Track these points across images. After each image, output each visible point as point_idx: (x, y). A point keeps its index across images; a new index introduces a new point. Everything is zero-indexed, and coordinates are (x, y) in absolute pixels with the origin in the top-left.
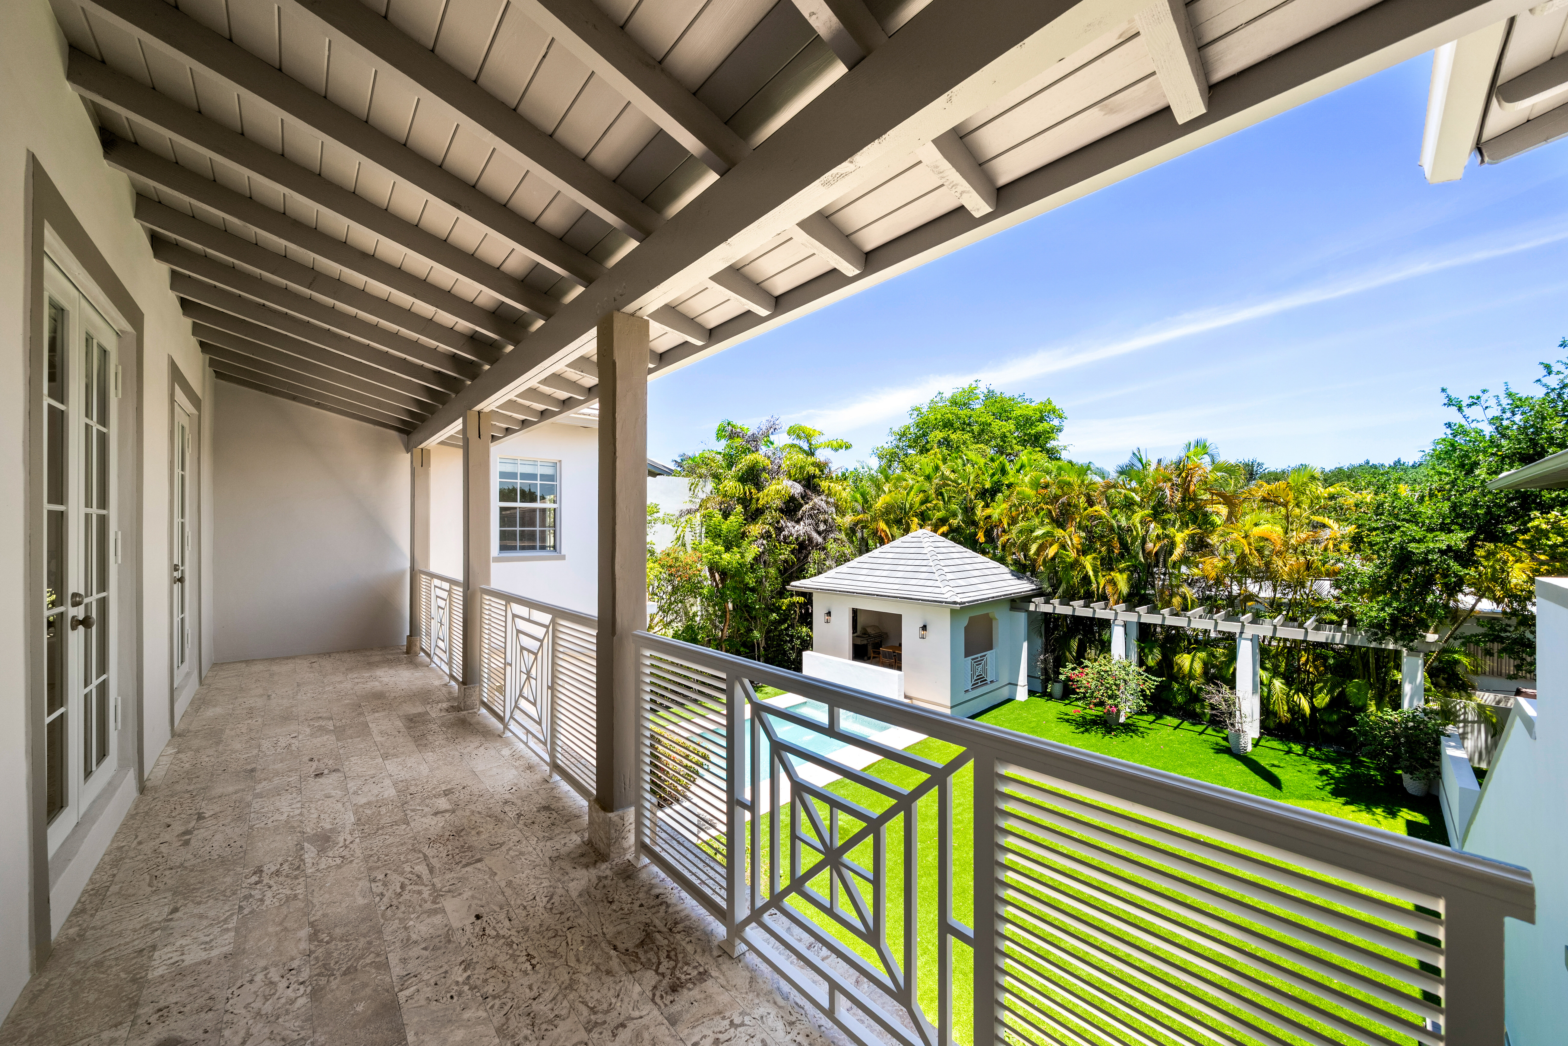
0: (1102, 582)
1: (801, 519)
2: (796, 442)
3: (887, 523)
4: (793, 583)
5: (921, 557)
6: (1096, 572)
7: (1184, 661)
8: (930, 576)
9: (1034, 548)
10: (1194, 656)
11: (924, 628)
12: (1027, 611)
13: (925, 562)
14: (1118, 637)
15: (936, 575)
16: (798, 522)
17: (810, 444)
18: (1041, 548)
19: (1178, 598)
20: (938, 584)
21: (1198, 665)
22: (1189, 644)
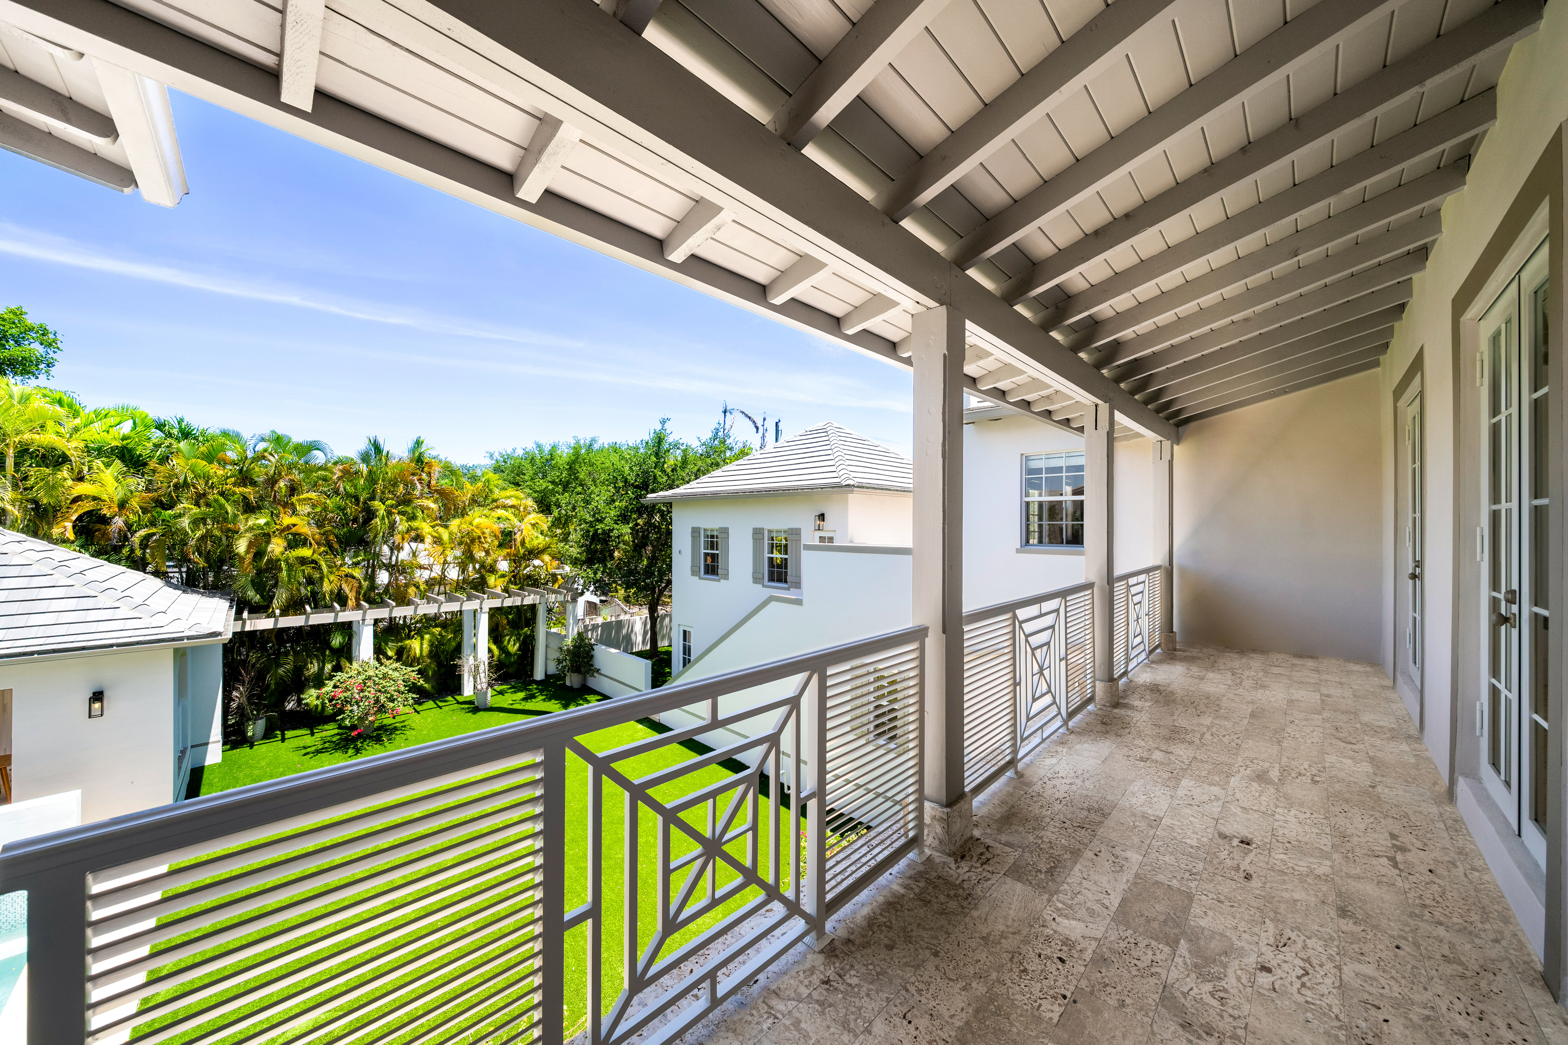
0: (335, 580)
7: (414, 645)
9: (242, 544)
10: (422, 638)
11: (98, 696)
14: (366, 636)
18: (252, 544)
21: (426, 646)
22: (410, 631)
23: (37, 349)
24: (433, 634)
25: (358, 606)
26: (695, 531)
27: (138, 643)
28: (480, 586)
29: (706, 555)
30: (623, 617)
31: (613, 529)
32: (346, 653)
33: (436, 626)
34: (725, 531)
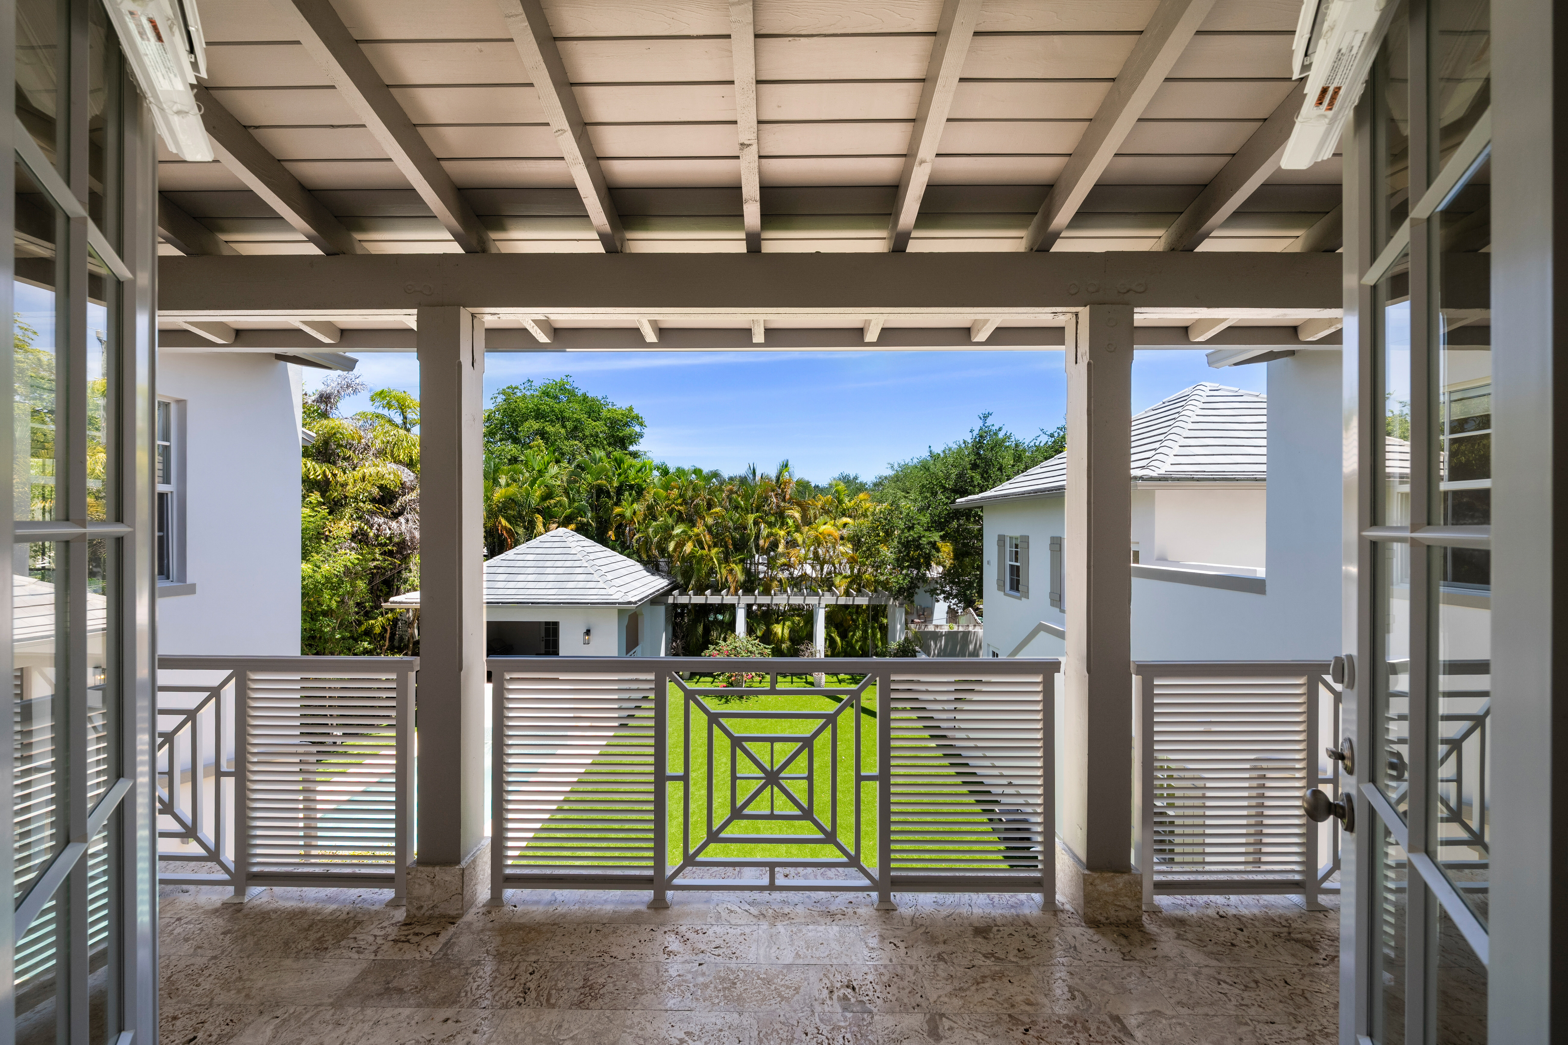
0: (724, 572)
1: (400, 513)
2: (385, 412)
3: (508, 520)
4: (391, 599)
5: (570, 557)
6: (720, 564)
7: (778, 629)
8: (589, 577)
9: (671, 546)
10: (784, 624)
11: (588, 632)
12: (666, 604)
13: (577, 564)
14: (741, 616)
15: (596, 577)
16: (395, 516)
17: (405, 418)
18: (680, 545)
19: (776, 582)
20: (601, 585)
21: (786, 632)
22: (778, 616)
23: (637, 429)
24: (793, 622)
25: (736, 593)
26: (1001, 539)
27: (598, 603)
28: (828, 584)
29: (1012, 566)
30: (971, 629)
31: (924, 536)
32: (731, 626)
33: (798, 615)
34: (1025, 539)
